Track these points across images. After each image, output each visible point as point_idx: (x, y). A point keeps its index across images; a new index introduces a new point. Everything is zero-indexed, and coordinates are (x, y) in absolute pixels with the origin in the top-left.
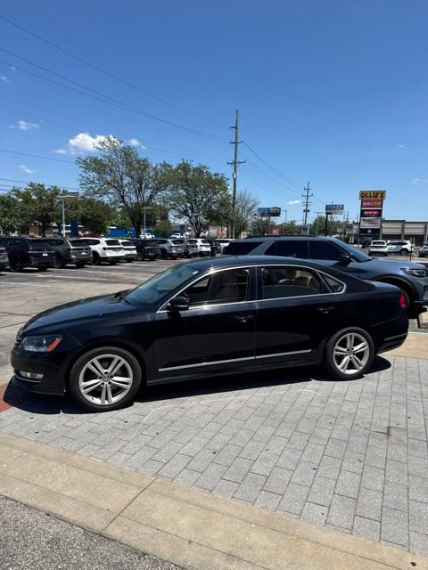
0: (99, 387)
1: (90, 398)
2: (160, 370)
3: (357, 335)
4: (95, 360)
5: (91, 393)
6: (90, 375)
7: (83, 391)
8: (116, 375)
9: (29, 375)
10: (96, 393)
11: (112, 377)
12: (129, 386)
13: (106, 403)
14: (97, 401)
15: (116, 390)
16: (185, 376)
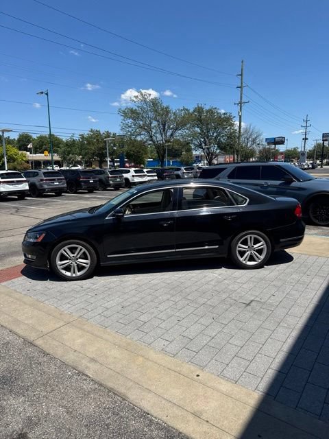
0: (69, 265)
1: (64, 272)
2: (108, 256)
3: (256, 236)
4: (66, 248)
5: (65, 269)
6: (63, 258)
7: (59, 267)
8: (80, 258)
9: (30, 256)
10: (68, 268)
11: (77, 259)
12: (88, 266)
13: (74, 275)
14: (68, 274)
15: (80, 268)
16: (125, 261)
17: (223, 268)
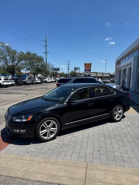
0: (46, 132)
1: (43, 137)
2: (66, 124)
3: (120, 107)
5: (43, 135)
6: (43, 128)
7: (41, 135)
8: (52, 127)
9: (18, 131)
10: (45, 135)
11: (50, 128)
12: (56, 131)
13: (49, 138)
14: (46, 138)
15: (52, 133)
17: (108, 123)
